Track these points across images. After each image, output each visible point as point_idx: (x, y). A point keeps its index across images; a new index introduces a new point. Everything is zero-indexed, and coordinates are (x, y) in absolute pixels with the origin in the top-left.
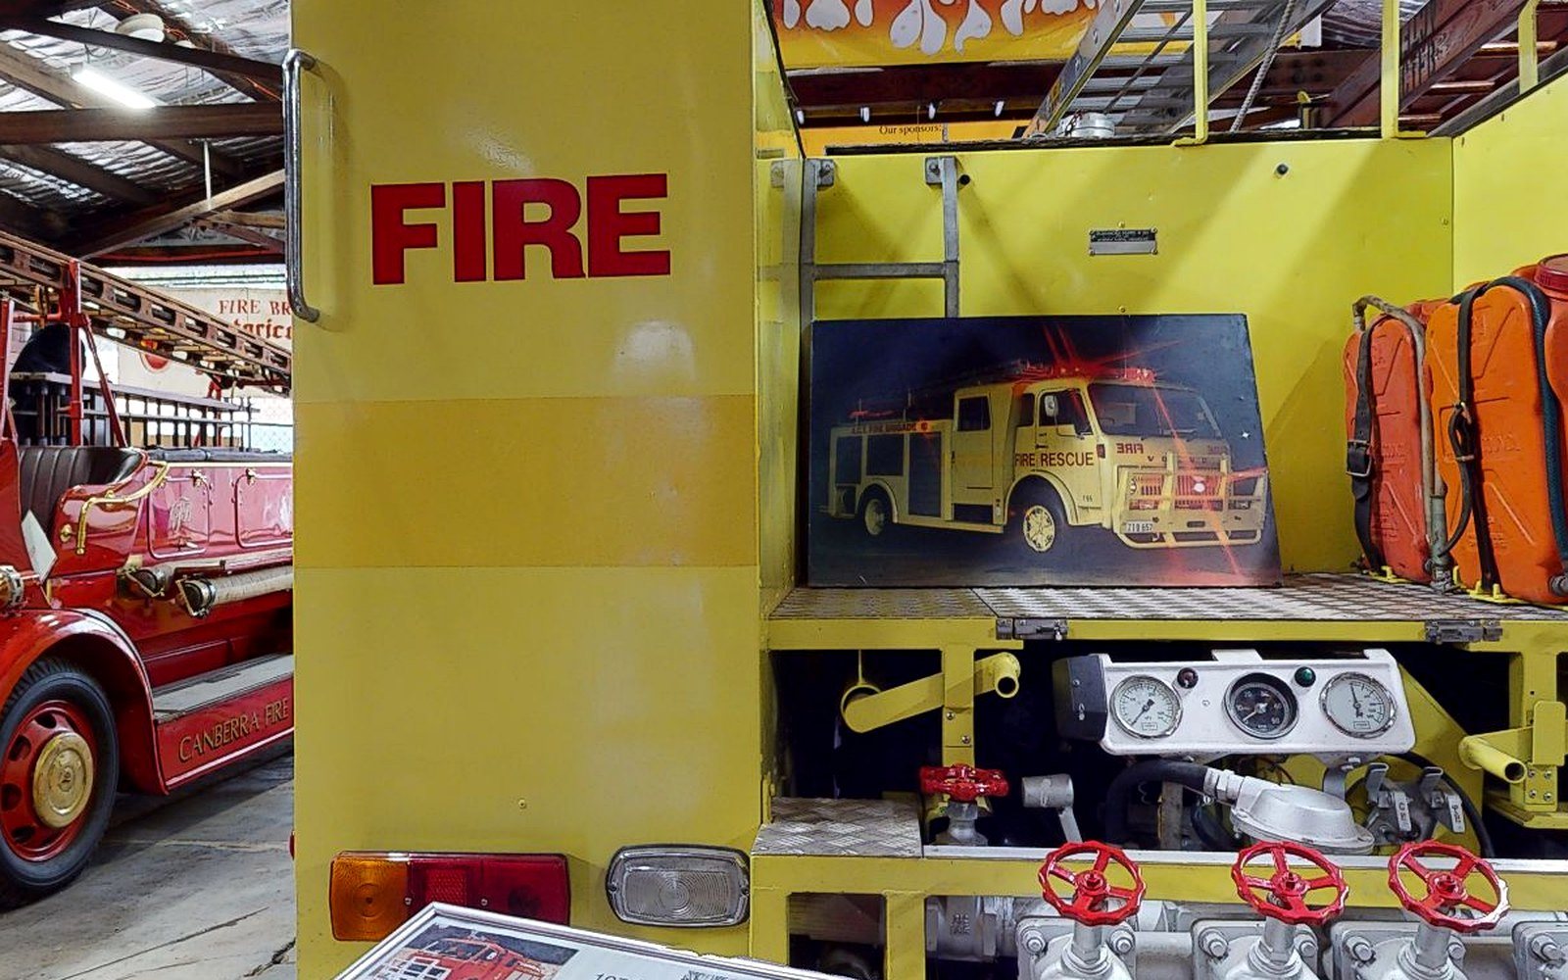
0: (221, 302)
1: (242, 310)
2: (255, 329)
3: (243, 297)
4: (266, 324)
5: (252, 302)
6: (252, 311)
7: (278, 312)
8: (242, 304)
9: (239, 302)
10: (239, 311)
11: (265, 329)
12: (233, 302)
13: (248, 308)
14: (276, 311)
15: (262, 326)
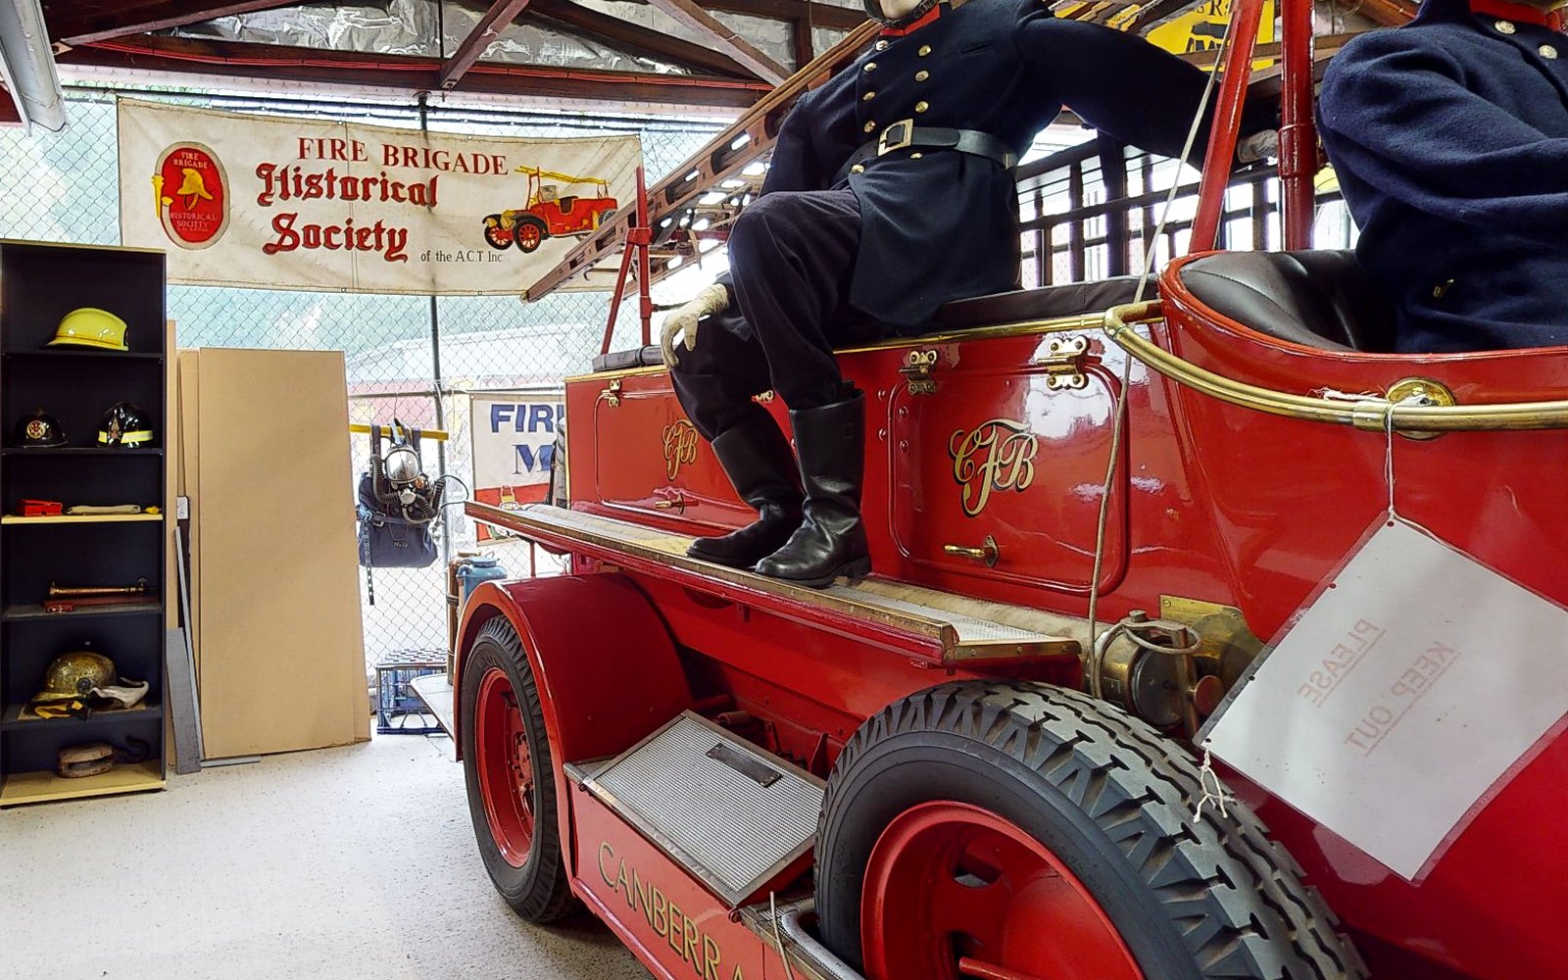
0: (302, 140)
1: (338, 155)
2: (360, 186)
3: (339, 134)
4: (380, 178)
5: (355, 143)
6: (355, 158)
7: (396, 161)
8: (338, 145)
9: (333, 141)
10: (334, 157)
11: (379, 185)
12: (321, 142)
13: (348, 152)
14: (391, 160)
15: (374, 181)
